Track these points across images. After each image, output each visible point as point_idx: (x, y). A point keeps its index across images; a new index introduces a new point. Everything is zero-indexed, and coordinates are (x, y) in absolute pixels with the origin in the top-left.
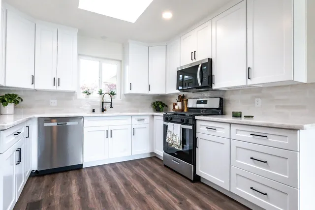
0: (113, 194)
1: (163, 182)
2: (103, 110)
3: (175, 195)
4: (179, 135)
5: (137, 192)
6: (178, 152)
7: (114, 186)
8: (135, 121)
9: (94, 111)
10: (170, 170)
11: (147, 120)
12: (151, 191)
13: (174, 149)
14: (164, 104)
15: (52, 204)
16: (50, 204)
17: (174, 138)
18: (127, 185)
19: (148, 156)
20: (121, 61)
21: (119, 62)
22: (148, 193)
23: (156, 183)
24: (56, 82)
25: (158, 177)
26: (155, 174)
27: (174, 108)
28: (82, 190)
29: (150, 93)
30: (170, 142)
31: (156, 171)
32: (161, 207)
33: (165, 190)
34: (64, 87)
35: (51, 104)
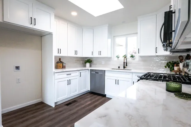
15: (76, 104)
24: (100, 53)
35: (102, 63)
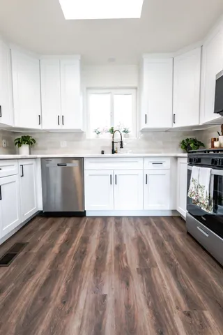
0: (94, 258)
1: (172, 260)
2: (114, 152)
3: (184, 292)
4: (207, 187)
5: (125, 264)
6: (207, 216)
7: (102, 247)
8: (148, 164)
9: (103, 153)
10: (193, 242)
11: (167, 163)
12: (146, 270)
13: (200, 209)
14: (200, 142)
15: (31, 251)
16: (29, 250)
17: (200, 192)
18: (119, 249)
19: (169, 214)
20: (136, 88)
21: (134, 90)
22: (140, 272)
23: (162, 257)
24: (61, 120)
25: (169, 248)
26: (166, 243)
27: (213, 146)
28: (68, 242)
29: (175, 126)
30: (194, 198)
31: (170, 238)
32: (149, 307)
33: (170, 275)
34: (68, 126)
35: (62, 146)
